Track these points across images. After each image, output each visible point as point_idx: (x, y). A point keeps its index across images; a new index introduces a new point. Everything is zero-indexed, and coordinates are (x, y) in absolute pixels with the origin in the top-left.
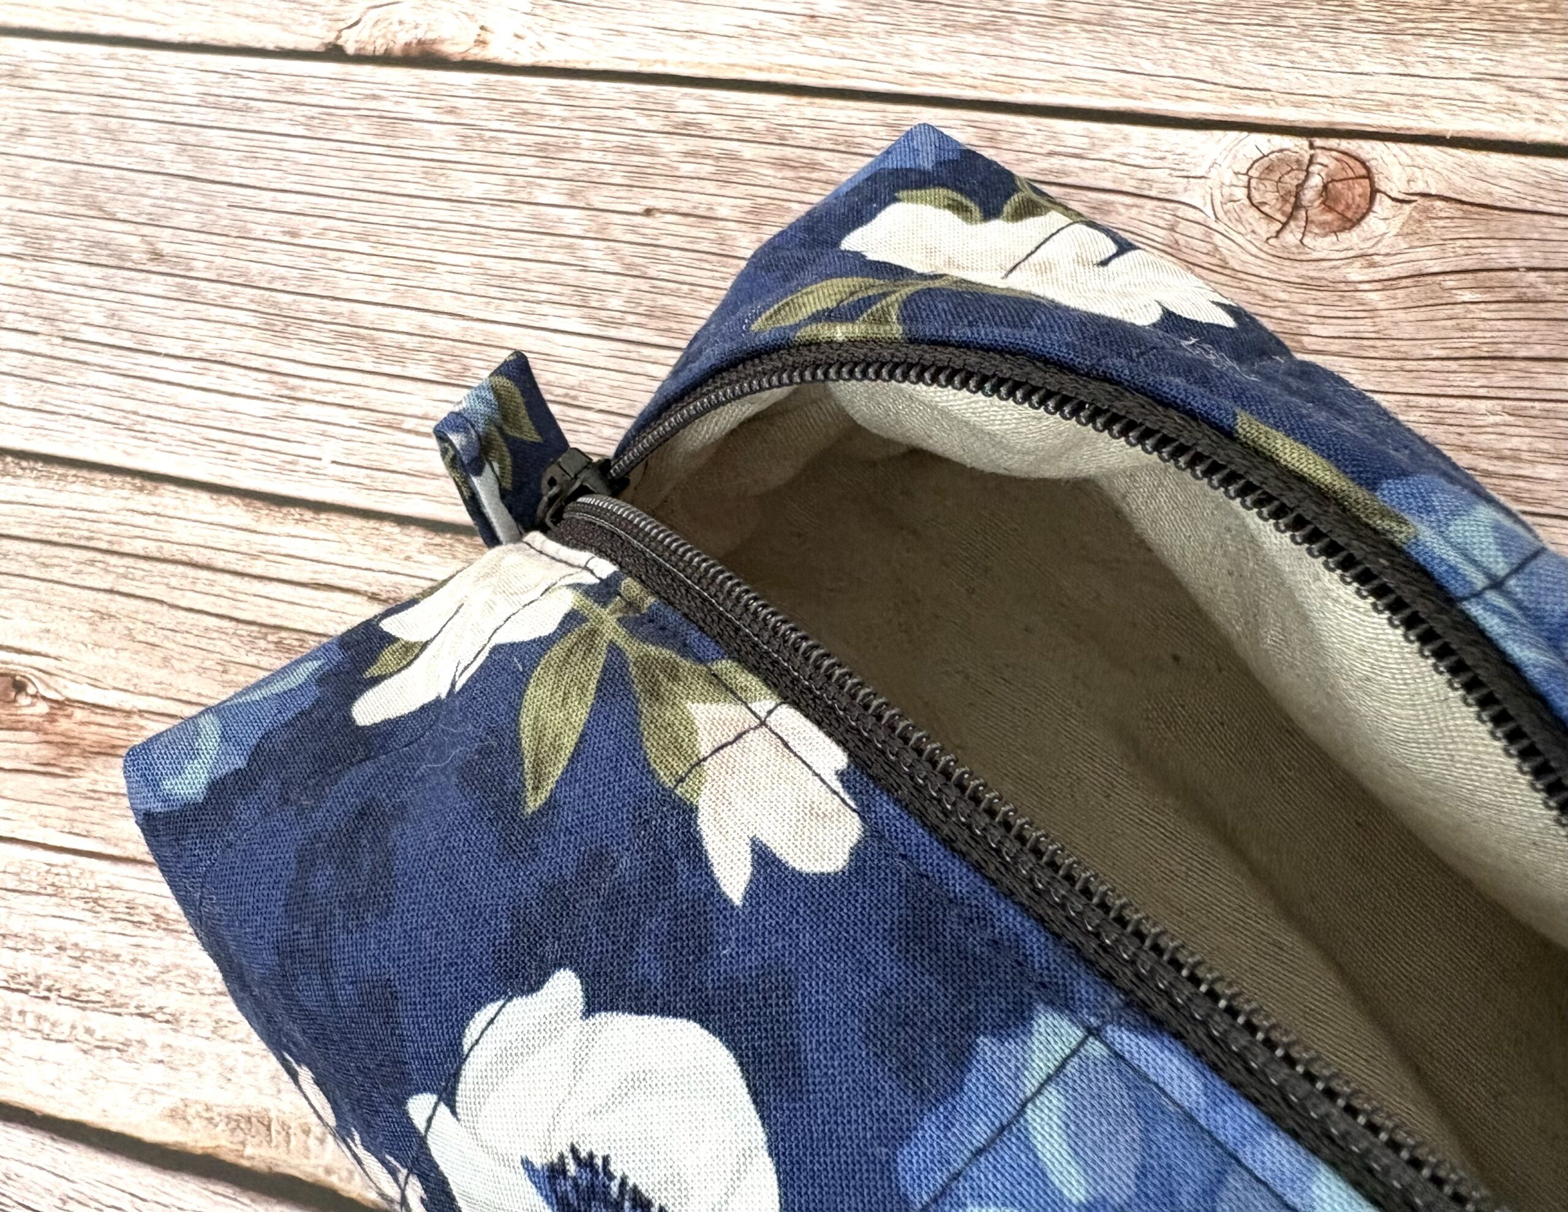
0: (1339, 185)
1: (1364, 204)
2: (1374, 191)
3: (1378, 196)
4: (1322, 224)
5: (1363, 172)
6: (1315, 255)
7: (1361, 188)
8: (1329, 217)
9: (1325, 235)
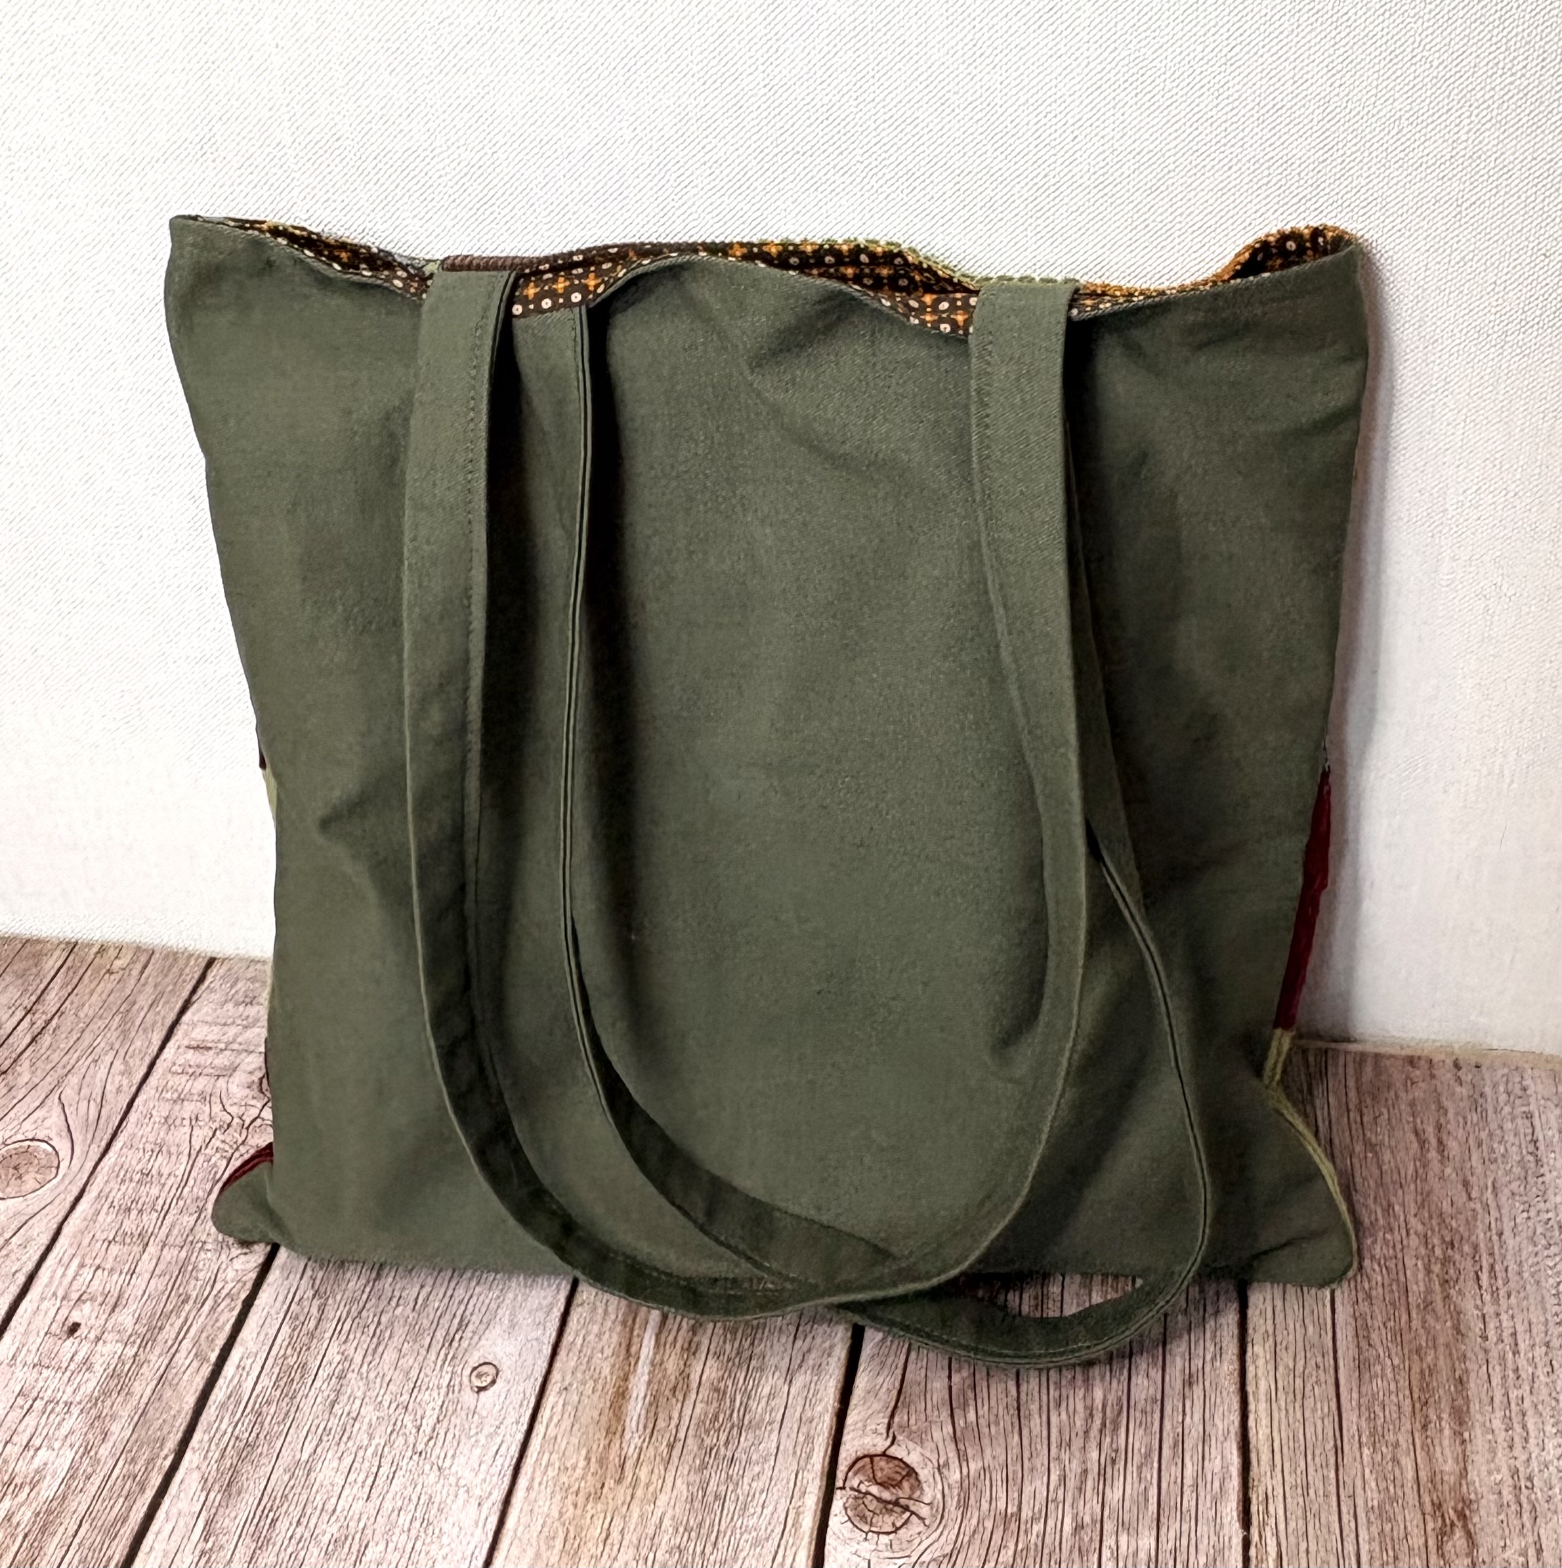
0: (879, 1474)
1: (896, 1462)
2: (884, 1454)
3: (888, 1453)
4: (912, 1488)
5: (867, 1460)
6: (939, 1496)
7: (881, 1463)
8: (906, 1485)
9: (922, 1489)
